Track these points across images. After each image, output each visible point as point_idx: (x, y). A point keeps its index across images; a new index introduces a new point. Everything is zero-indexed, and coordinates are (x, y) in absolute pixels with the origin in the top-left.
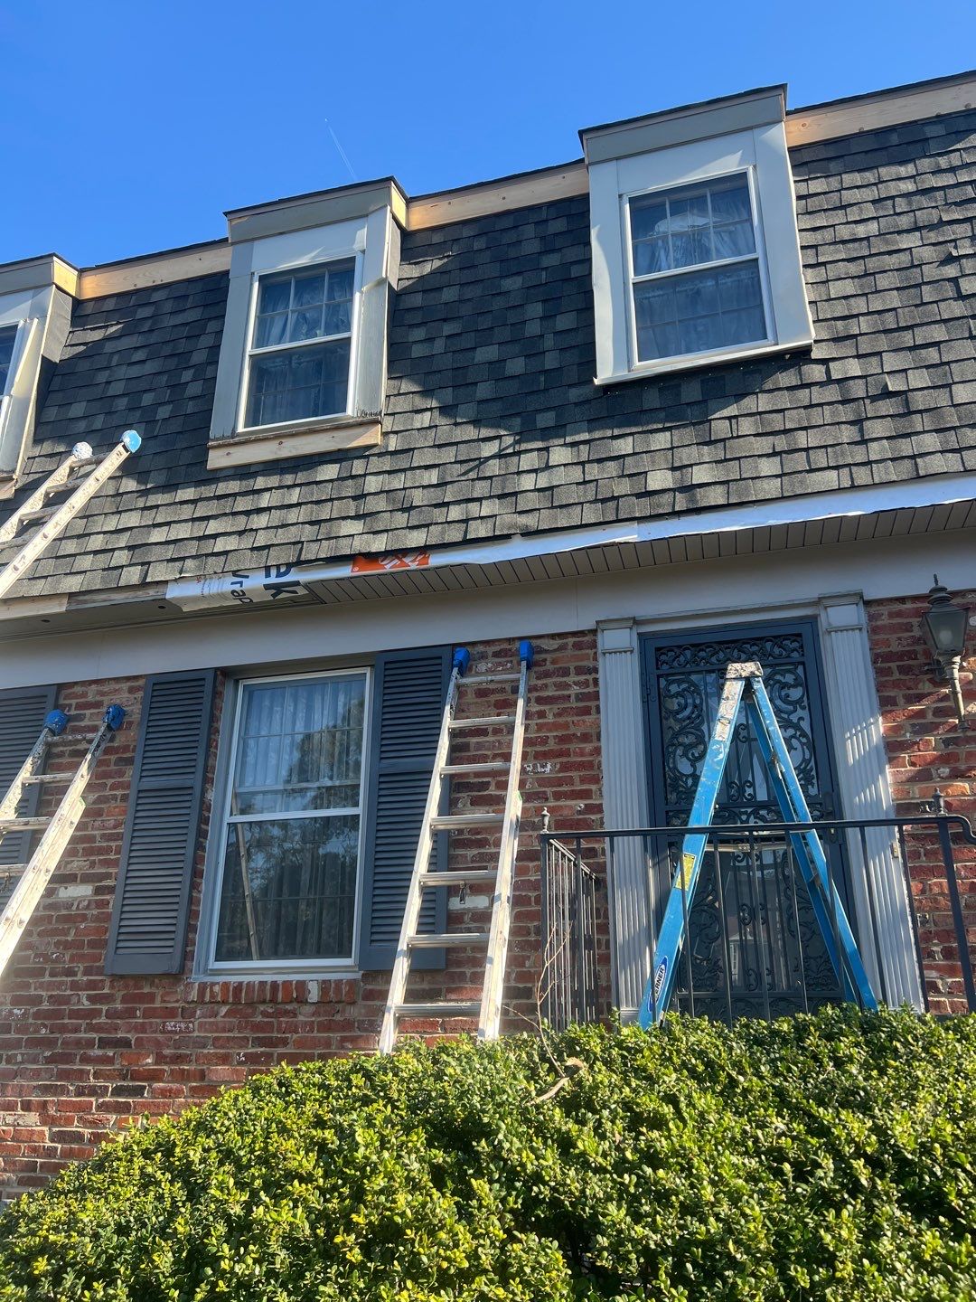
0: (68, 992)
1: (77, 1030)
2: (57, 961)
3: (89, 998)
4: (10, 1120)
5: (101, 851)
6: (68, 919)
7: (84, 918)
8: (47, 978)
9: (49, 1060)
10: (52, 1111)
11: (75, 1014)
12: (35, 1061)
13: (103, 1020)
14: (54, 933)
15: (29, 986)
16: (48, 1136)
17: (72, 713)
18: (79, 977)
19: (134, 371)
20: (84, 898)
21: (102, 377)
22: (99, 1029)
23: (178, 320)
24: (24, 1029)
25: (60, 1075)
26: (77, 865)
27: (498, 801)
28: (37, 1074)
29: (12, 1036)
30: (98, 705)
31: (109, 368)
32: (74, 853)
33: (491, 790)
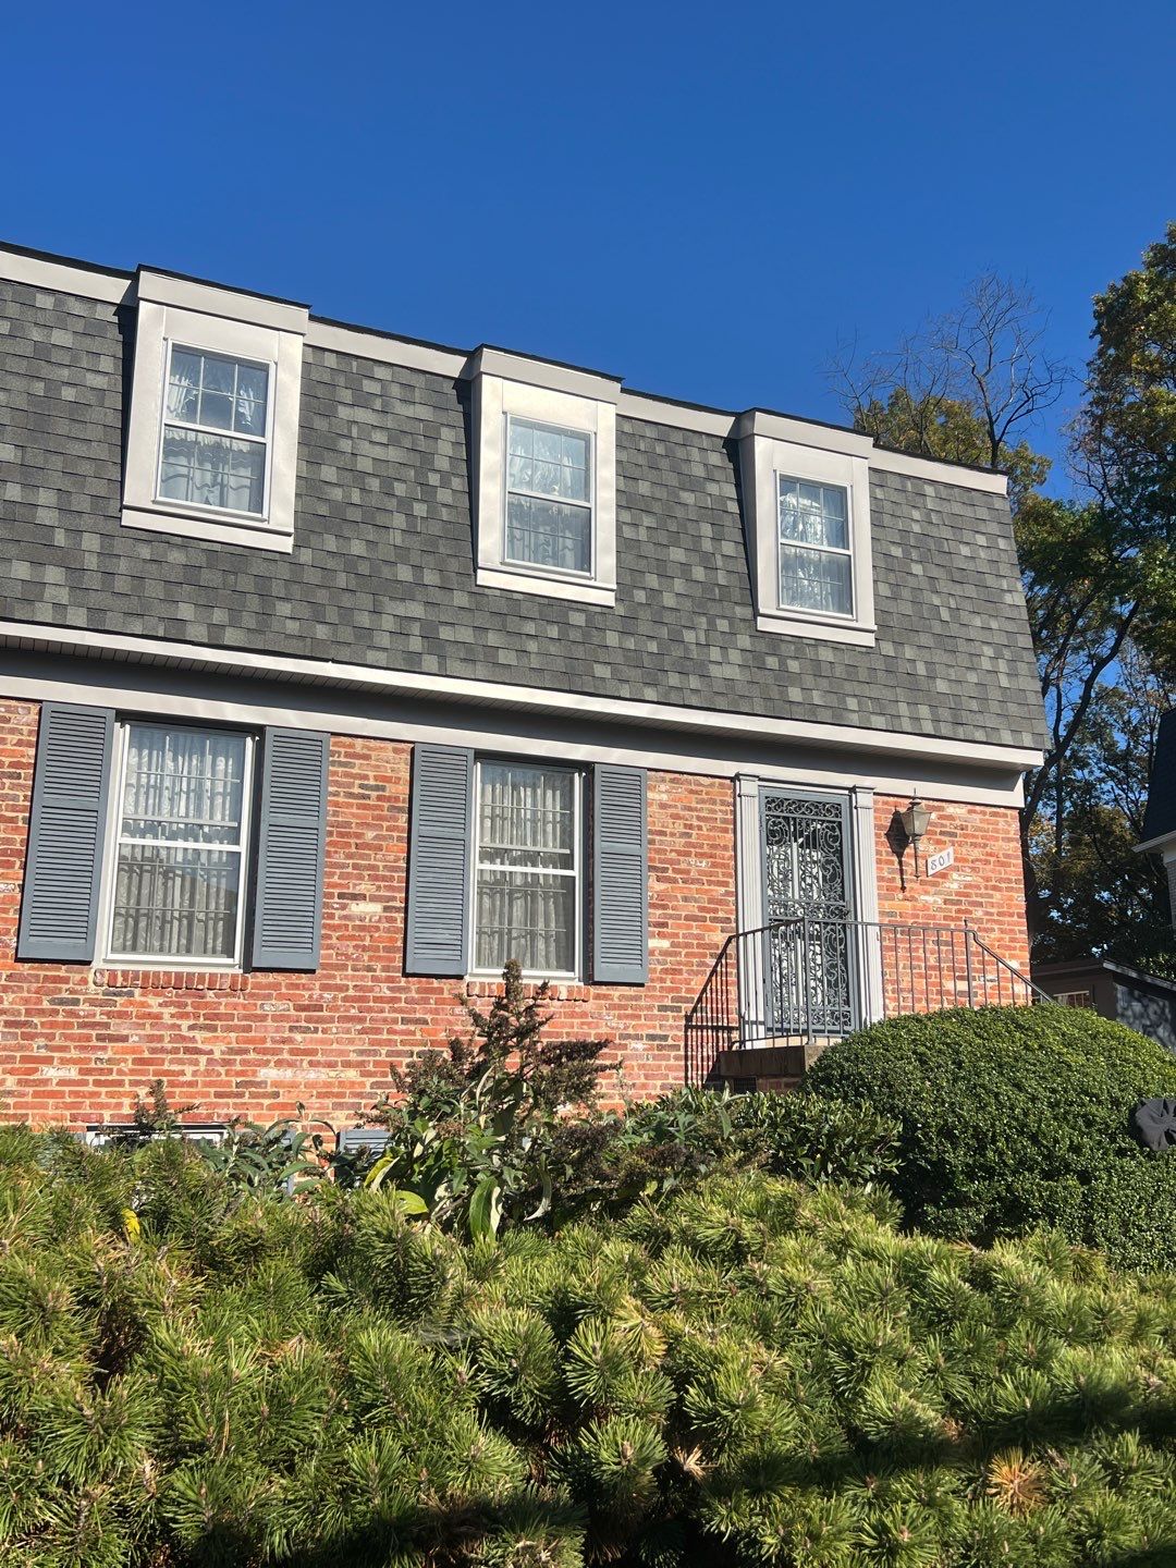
0: (370, 983)
1: (382, 1011)
2: (357, 959)
3: (388, 988)
4: (333, 1074)
5: (384, 879)
6: (362, 928)
7: (378, 929)
8: (350, 972)
9: (363, 1031)
10: (371, 1068)
11: (376, 1000)
12: (348, 1031)
13: (403, 1004)
14: (352, 938)
15: (334, 977)
16: (368, 1085)
17: (342, 759)
18: (378, 973)
19: (378, 452)
20: (374, 914)
21: (345, 445)
22: (400, 1011)
23: (409, 411)
24: (335, 1009)
25: (372, 1043)
26: (365, 887)
27: (675, 881)
28: (351, 1041)
29: (325, 1013)
30: (367, 757)
31: (351, 437)
32: (361, 878)
33: (670, 873)
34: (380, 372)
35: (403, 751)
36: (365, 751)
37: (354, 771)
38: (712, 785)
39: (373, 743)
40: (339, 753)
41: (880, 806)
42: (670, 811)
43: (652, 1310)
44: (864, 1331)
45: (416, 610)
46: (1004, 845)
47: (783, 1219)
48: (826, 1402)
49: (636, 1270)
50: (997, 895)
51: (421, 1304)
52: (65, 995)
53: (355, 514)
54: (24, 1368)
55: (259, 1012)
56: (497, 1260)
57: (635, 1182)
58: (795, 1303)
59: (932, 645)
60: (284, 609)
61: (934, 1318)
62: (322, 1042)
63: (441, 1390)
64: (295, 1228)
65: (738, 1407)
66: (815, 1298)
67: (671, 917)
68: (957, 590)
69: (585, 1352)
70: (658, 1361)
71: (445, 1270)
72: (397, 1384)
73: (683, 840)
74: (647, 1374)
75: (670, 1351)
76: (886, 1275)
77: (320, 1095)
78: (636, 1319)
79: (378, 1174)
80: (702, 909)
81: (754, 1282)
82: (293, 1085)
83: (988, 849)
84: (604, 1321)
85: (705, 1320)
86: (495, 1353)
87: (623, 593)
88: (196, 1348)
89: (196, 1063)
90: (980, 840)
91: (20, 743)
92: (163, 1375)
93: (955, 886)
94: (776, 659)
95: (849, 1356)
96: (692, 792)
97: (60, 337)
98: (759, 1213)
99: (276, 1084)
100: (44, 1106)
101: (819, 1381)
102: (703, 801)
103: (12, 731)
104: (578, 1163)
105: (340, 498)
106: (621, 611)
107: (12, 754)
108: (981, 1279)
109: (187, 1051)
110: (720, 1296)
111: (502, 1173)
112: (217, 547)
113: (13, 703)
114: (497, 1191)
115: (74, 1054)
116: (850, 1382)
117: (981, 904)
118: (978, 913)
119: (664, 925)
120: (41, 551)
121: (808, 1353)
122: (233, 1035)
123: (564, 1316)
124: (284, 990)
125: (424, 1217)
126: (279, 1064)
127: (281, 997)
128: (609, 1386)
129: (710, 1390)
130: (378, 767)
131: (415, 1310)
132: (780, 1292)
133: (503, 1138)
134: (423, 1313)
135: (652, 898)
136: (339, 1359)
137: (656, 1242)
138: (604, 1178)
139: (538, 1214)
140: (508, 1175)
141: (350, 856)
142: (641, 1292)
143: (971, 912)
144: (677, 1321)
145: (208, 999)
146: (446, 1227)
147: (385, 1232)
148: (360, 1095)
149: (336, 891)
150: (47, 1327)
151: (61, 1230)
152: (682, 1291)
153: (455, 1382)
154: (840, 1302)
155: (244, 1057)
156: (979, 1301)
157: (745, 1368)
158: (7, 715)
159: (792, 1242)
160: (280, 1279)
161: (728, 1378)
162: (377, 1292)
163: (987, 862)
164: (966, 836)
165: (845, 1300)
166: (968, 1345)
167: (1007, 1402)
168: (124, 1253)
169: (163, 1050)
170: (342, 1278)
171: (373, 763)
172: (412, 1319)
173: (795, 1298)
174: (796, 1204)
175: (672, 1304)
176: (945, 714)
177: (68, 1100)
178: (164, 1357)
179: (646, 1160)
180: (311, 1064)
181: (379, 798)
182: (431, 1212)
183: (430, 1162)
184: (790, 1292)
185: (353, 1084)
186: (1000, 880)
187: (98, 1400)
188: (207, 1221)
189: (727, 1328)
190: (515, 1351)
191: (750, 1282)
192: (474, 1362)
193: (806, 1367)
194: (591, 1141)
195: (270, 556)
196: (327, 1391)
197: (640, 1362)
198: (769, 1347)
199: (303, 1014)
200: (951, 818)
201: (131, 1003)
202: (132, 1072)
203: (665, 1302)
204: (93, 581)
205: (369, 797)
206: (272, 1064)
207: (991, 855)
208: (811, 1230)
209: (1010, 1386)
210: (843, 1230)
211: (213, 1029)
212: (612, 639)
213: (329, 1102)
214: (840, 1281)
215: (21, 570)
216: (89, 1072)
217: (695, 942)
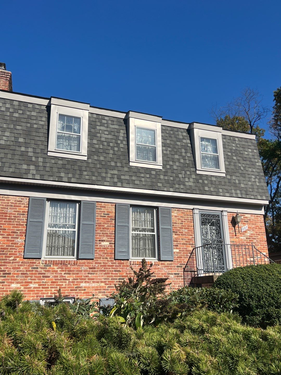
0: (107, 262)
1: (110, 269)
2: (103, 256)
3: (111, 263)
4: (98, 284)
5: (109, 236)
6: (104, 248)
7: (108, 248)
8: (102, 259)
9: (105, 274)
10: (107, 283)
11: (108, 266)
12: (102, 274)
13: (115, 267)
14: (102, 251)
15: (98, 260)
16: (107, 287)
17: (99, 208)
18: (108, 259)
19: (106, 136)
20: (107, 245)
21: (99, 135)
22: (114, 268)
23: (113, 126)
24: (98, 268)
25: (107, 276)
26: (105, 238)
27: (179, 235)
28: (102, 276)
29: (96, 269)
30: (105, 207)
31: (100, 133)
32: (104, 236)
33: (178, 233)
34: (106, 118)
35: (113, 205)
36: (104, 206)
37: (102, 210)
38: (187, 211)
39: (106, 204)
40: (98, 206)
41: (229, 215)
42: (177, 218)
43: (182, 347)
44: (236, 352)
45: (116, 172)
46: (260, 224)
47: (213, 322)
48: (227, 371)
49: (177, 336)
50: (259, 236)
51: (125, 346)
52: (35, 266)
53: (101, 151)
54: (31, 364)
55: (80, 269)
56: (143, 334)
57: (176, 313)
58: (218, 344)
59: (239, 176)
60: (85, 173)
61: (253, 348)
62: (96, 276)
63: (131, 368)
64: (94, 326)
65: (205, 372)
66: (223, 343)
67: (179, 244)
68: (245, 162)
69: (166, 358)
70: (184, 360)
71: (131, 337)
72: (120, 367)
73: (181, 225)
74: (182, 364)
75: (187, 358)
76: (240, 337)
77: (95, 290)
78: (179, 349)
79: (113, 312)
80: (186, 242)
81: (207, 339)
82: (89, 287)
83: (256, 225)
84: (171, 350)
85: (195, 349)
86: (144, 358)
87: (164, 166)
88: (72, 358)
89: (66, 282)
90: (254, 223)
91: (24, 207)
92: (64, 365)
93: (248, 234)
94: (202, 180)
95: (232, 359)
96: (182, 213)
97: (34, 114)
98: (207, 321)
99: (85, 287)
100: (30, 294)
101: (225, 365)
102: (185, 215)
103: (23, 204)
104: (161, 309)
105: (98, 147)
106: (164, 170)
107: (23, 209)
108: (265, 337)
109: (64, 279)
110: (199, 343)
111: (143, 311)
112: (70, 160)
113: (23, 197)
114: (142, 316)
115: (37, 281)
116: (233, 365)
117: (255, 239)
118: (255, 241)
119: (177, 246)
120: (29, 162)
121: (222, 358)
122: (74, 275)
123: (160, 348)
124: (86, 264)
125: (125, 323)
126: (85, 282)
127: (86, 266)
128: (173, 367)
129: (198, 368)
130: (107, 209)
131: (123, 347)
132: (214, 342)
133: (143, 303)
134: (126, 348)
135: (174, 239)
136: (106, 360)
137: (182, 329)
138: (168, 312)
139: (152, 322)
140: (145, 312)
141: (101, 231)
142: (179, 342)
143: (253, 241)
144: (188, 349)
145: (68, 267)
146: (130, 325)
147: (116, 327)
148: (105, 290)
149: (98, 239)
150: (36, 353)
151: (38, 328)
152: (189, 342)
153: (135, 366)
154: (229, 344)
155: (77, 281)
156: (264, 343)
157: (206, 362)
158: (22, 200)
159: (216, 328)
160: (91, 340)
161: (202, 365)
162: (114, 343)
163: (256, 228)
164: (250, 222)
165: (230, 344)
166: (262, 355)
167: (273, 370)
168: (54, 334)
169: (58, 279)
170: (106, 339)
171: (106, 208)
172: (123, 349)
173: (218, 343)
174: (216, 318)
175: (187, 345)
176: (244, 192)
177: (36, 292)
178: (64, 361)
179: (178, 308)
180: (93, 282)
181: (108, 217)
182: (126, 321)
183: (125, 309)
184: (216, 341)
185: (103, 287)
186: (260, 233)
187: (49, 372)
188: (73, 325)
189: (201, 351)
190: (149, 358)
191: (206, 339)
192: (139, 360)
193: (222, 361)
194: (164, 303)
195: (81, 161)
196: (103, 369)
197: (180, 360)
198: (212, 356)
199: (91, 270)
200: (246, 217)
201: (50, 268)
202: (51, 285)
203: (185, 344)
204: (41, 168)
205: (105, 217)
206: (84, 282)
207: (257, 226)
208: (220, 325)
209: (274, 366)
210: (228, 325)
211: (70, 274)
212: (162, 177)
213: (97, 291)
214: (229, 338)
215: (25, 167)
216: (41, 285)
217: (185, 250)
